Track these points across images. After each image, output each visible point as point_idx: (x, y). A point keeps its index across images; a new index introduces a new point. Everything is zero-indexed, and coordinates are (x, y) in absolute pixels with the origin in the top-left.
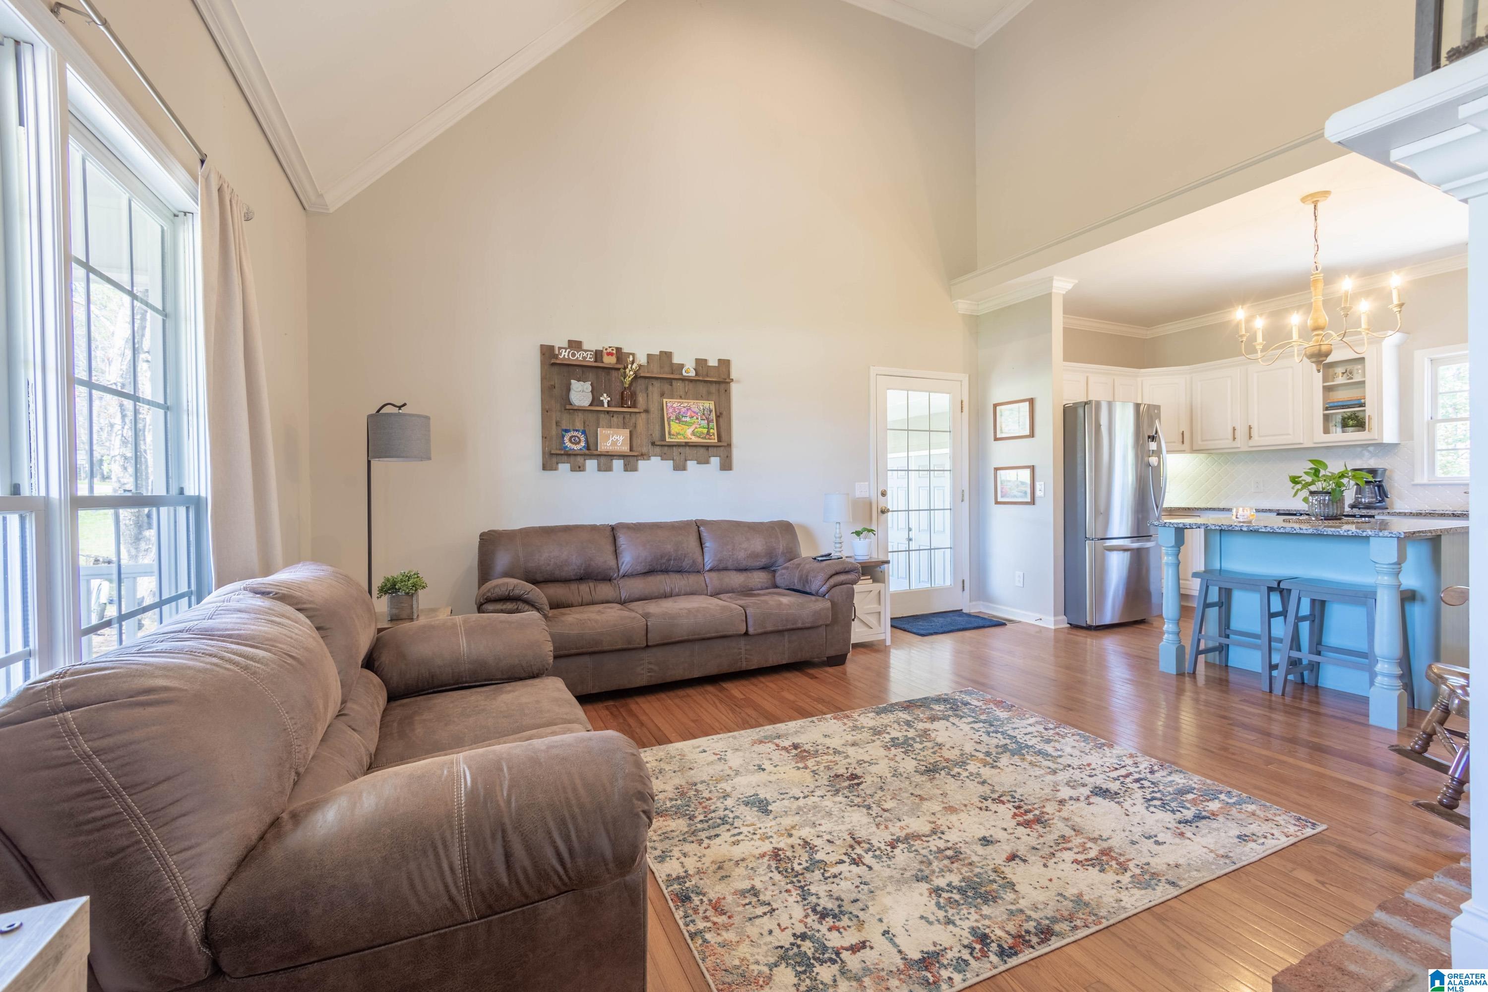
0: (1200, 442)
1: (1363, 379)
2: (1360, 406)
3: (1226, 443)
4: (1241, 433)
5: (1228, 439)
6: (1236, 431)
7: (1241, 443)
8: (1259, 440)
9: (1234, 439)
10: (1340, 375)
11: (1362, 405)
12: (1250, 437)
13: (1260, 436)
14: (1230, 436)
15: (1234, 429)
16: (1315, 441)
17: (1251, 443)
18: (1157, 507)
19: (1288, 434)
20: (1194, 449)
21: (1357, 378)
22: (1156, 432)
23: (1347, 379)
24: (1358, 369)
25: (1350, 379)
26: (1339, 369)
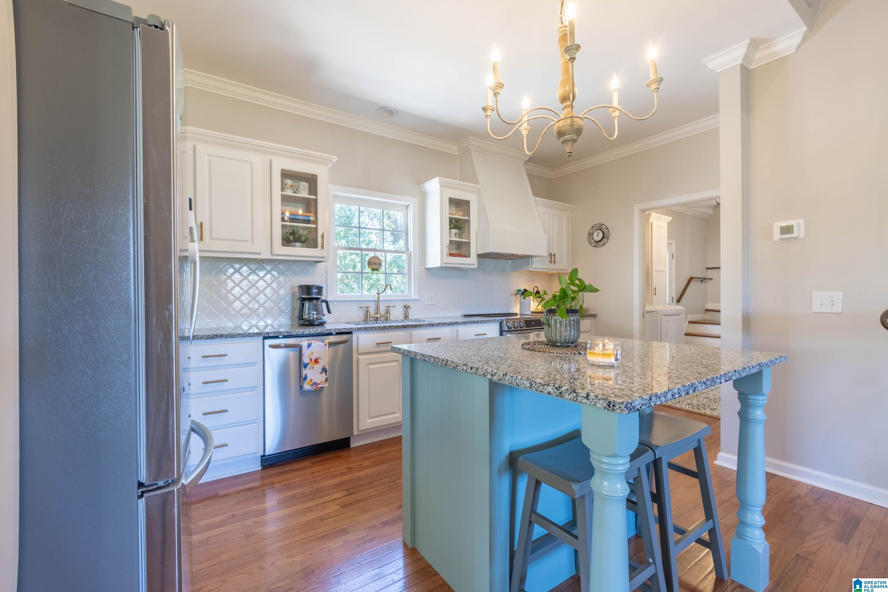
1: (313, 197)
2: (312, 224)
8: (213, 244)
10: (290, 187)
11: (316, 223)
12: (201, 238)
13: (213, 239)
16: (274, 252)
17: (202, 246)
19: (248, 242)
21: (307, 195)
23: (294, 193)
24: (304, 186)
25: (295, 192)
26: (288, 180)
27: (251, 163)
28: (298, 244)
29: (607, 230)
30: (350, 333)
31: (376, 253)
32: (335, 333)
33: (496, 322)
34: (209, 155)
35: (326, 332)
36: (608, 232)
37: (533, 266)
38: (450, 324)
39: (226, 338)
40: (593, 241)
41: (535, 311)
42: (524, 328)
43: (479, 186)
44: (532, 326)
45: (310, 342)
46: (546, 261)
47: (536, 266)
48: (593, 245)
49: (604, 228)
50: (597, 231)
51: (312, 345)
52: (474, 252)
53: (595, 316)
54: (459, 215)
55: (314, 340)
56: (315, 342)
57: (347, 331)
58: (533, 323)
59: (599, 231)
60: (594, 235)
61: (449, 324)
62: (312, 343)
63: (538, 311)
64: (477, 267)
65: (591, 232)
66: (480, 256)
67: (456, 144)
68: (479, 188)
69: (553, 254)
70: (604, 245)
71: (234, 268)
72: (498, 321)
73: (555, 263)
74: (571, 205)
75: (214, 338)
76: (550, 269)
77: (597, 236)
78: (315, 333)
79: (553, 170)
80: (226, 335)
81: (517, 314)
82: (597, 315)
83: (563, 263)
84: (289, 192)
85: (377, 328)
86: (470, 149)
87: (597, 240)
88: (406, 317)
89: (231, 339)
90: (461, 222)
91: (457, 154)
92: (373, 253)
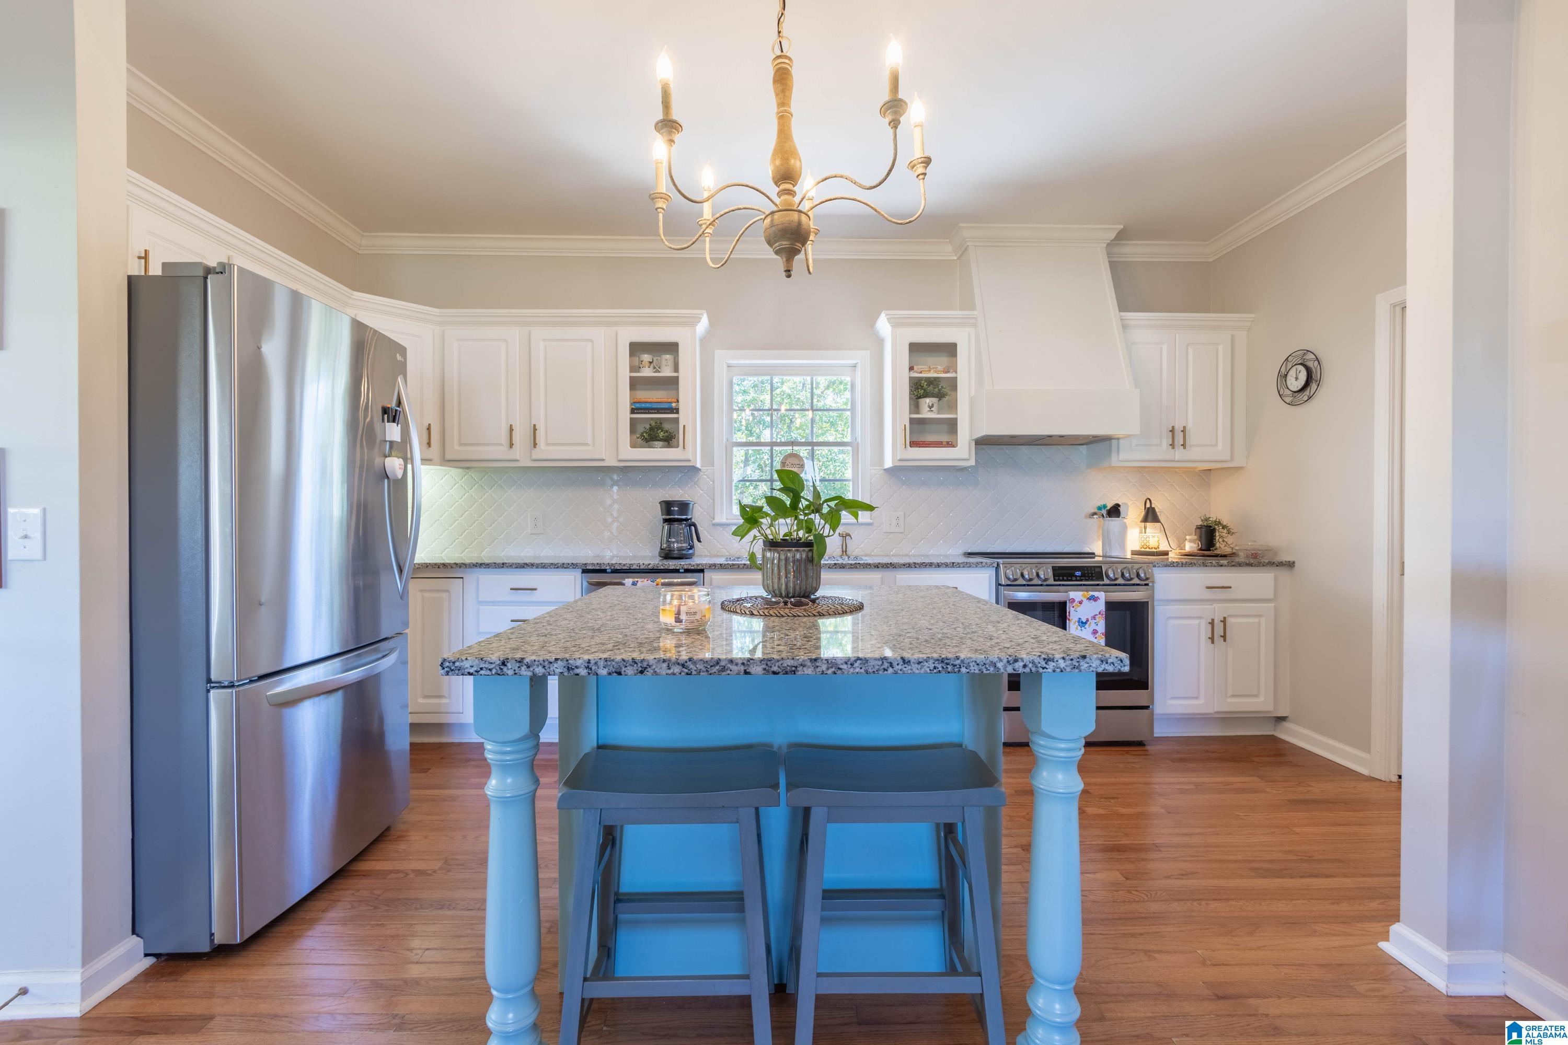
0: (456, 447)
1: (675, 374)
2: (672, 412)
3: (499, 452)
4: (521, 436)
5: (501, 445)
6: (514, 432)
7: (521, 455)
8: (548, 451)
9: (511, 445)
10: (648, 364)
11: (676, 411)
12: (535, 445)
13: (548, 444)
14: (504, 440)
15: (511, 430)
16: (621, 457)
17: (537, 454)
18: (401, 571)
19: (586, 444)
20: (448, 457)
21: (667, 372)
22: (399, 403)
23: (654, 372)
24: (666, 360)
25: (658, 371)
26: (646, 355)
27: (591, 341)
28: (656, 443)
29: (1316, 363)
30: (702, 571)
31: (794, 448)
32: (683, 571)
33: (983, 567)
34: (544, 340)
35: (662, 567)
36: (1319, 367)
37: (1121, 457)
38: (877, 566)
39: (537, 568)
40: (1288, 392)
41: (1143, 549)
42: (1051, 581)
43: (975, 313)
44: (1074, 578)
45: (636, 580)
46: (1160, 445)
47: (1126, 455)
48: (1288, 400)
49: (1310, 360)
50: (1294, 369)
51: (638, 584)
52: (965, 436)
53: (1291, 565)
54: (936, 372)
55: (641, 578)
56: (643, 580)
57: (693, 568)
58: (1078, 573)
59: (1301, 368)
60: (1289, 377)
61: (875, 567)
62: (637, 581)
63: (1148, 550)
64: (974, 464)
65: (1283, 370)
66: (983, 443)
67: (948, 240)
68: (975, 316)
69: (1179, 428)
70: (1310, 398)
71: (612, 479)
72: (991, 565)
73: (1185, 448)
74: (1244, 315)
75: (524, 567)
76: (1173, 461)
77: (1296, 380)
78: (646, 568)
79: (1208, 243)
80: (537, 564)
81: (1094, 554)
82: (1296, 564)
83: (1216, 445)
84: (647, 372)
85: (741, 566)
86: (968, 246)
87: (1296, 389)
88: (844, 552)
89: (543, 569)
90: (942, 384)
91: (955, 258)
92: (791, 448)
